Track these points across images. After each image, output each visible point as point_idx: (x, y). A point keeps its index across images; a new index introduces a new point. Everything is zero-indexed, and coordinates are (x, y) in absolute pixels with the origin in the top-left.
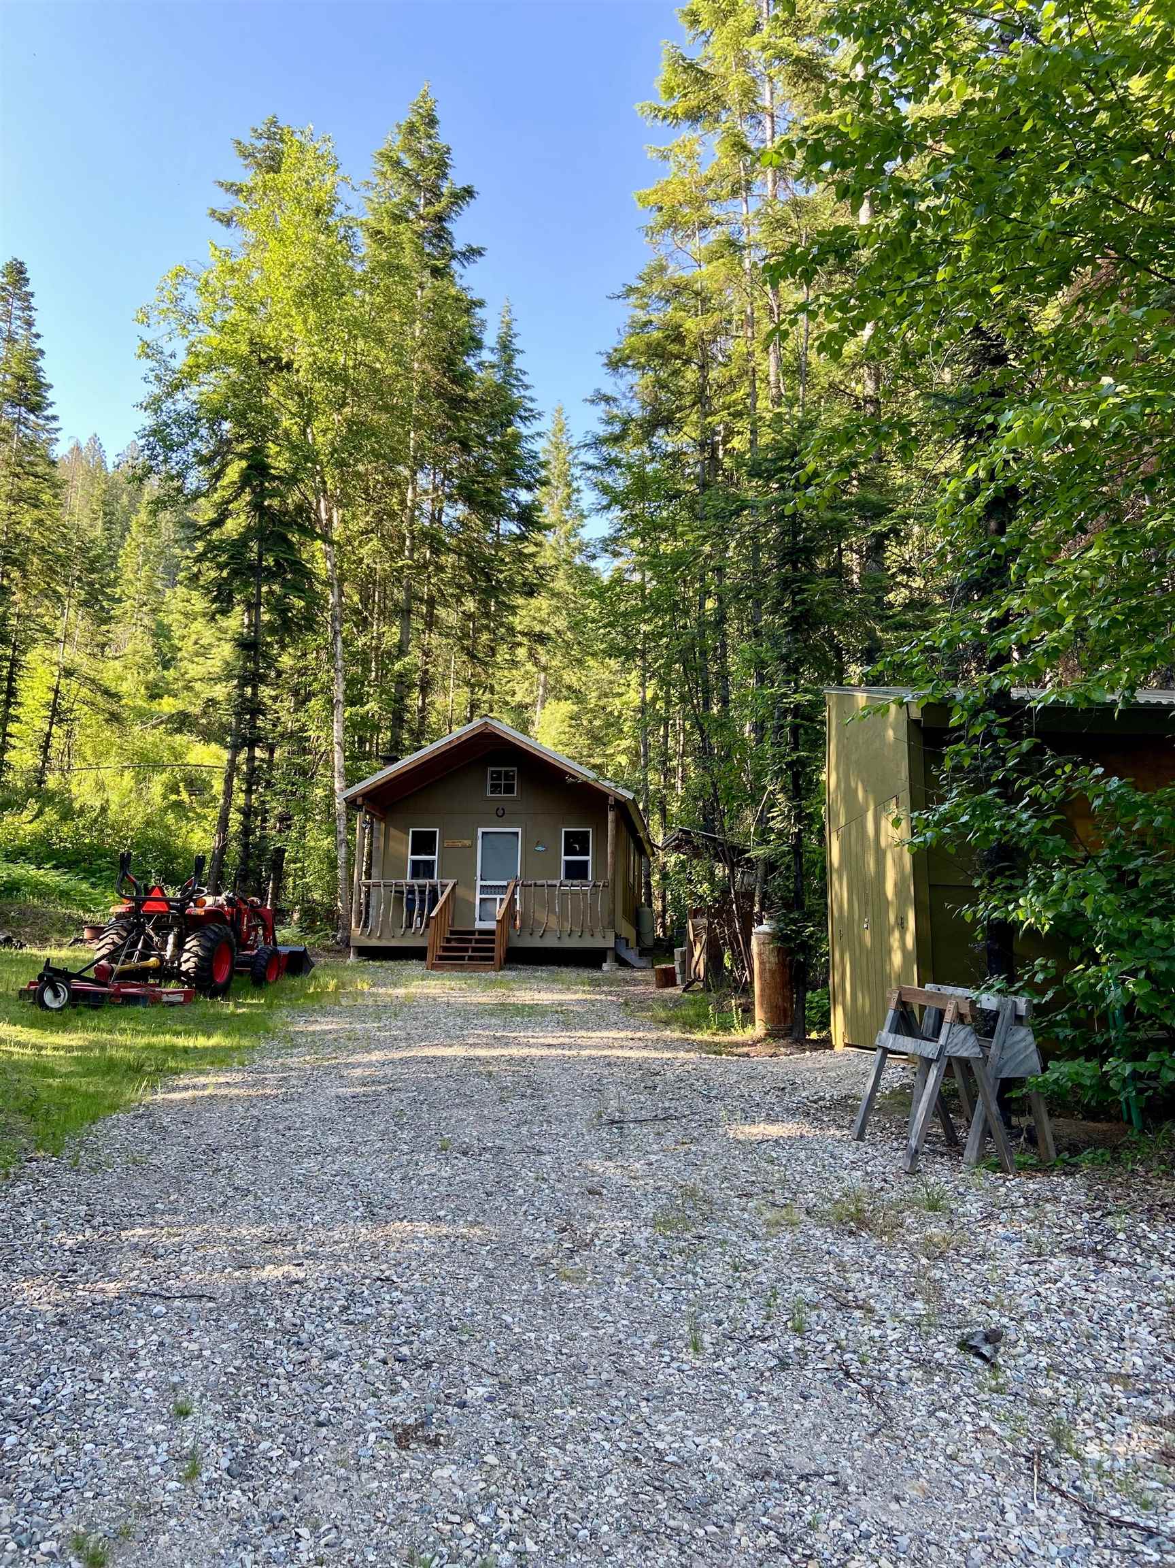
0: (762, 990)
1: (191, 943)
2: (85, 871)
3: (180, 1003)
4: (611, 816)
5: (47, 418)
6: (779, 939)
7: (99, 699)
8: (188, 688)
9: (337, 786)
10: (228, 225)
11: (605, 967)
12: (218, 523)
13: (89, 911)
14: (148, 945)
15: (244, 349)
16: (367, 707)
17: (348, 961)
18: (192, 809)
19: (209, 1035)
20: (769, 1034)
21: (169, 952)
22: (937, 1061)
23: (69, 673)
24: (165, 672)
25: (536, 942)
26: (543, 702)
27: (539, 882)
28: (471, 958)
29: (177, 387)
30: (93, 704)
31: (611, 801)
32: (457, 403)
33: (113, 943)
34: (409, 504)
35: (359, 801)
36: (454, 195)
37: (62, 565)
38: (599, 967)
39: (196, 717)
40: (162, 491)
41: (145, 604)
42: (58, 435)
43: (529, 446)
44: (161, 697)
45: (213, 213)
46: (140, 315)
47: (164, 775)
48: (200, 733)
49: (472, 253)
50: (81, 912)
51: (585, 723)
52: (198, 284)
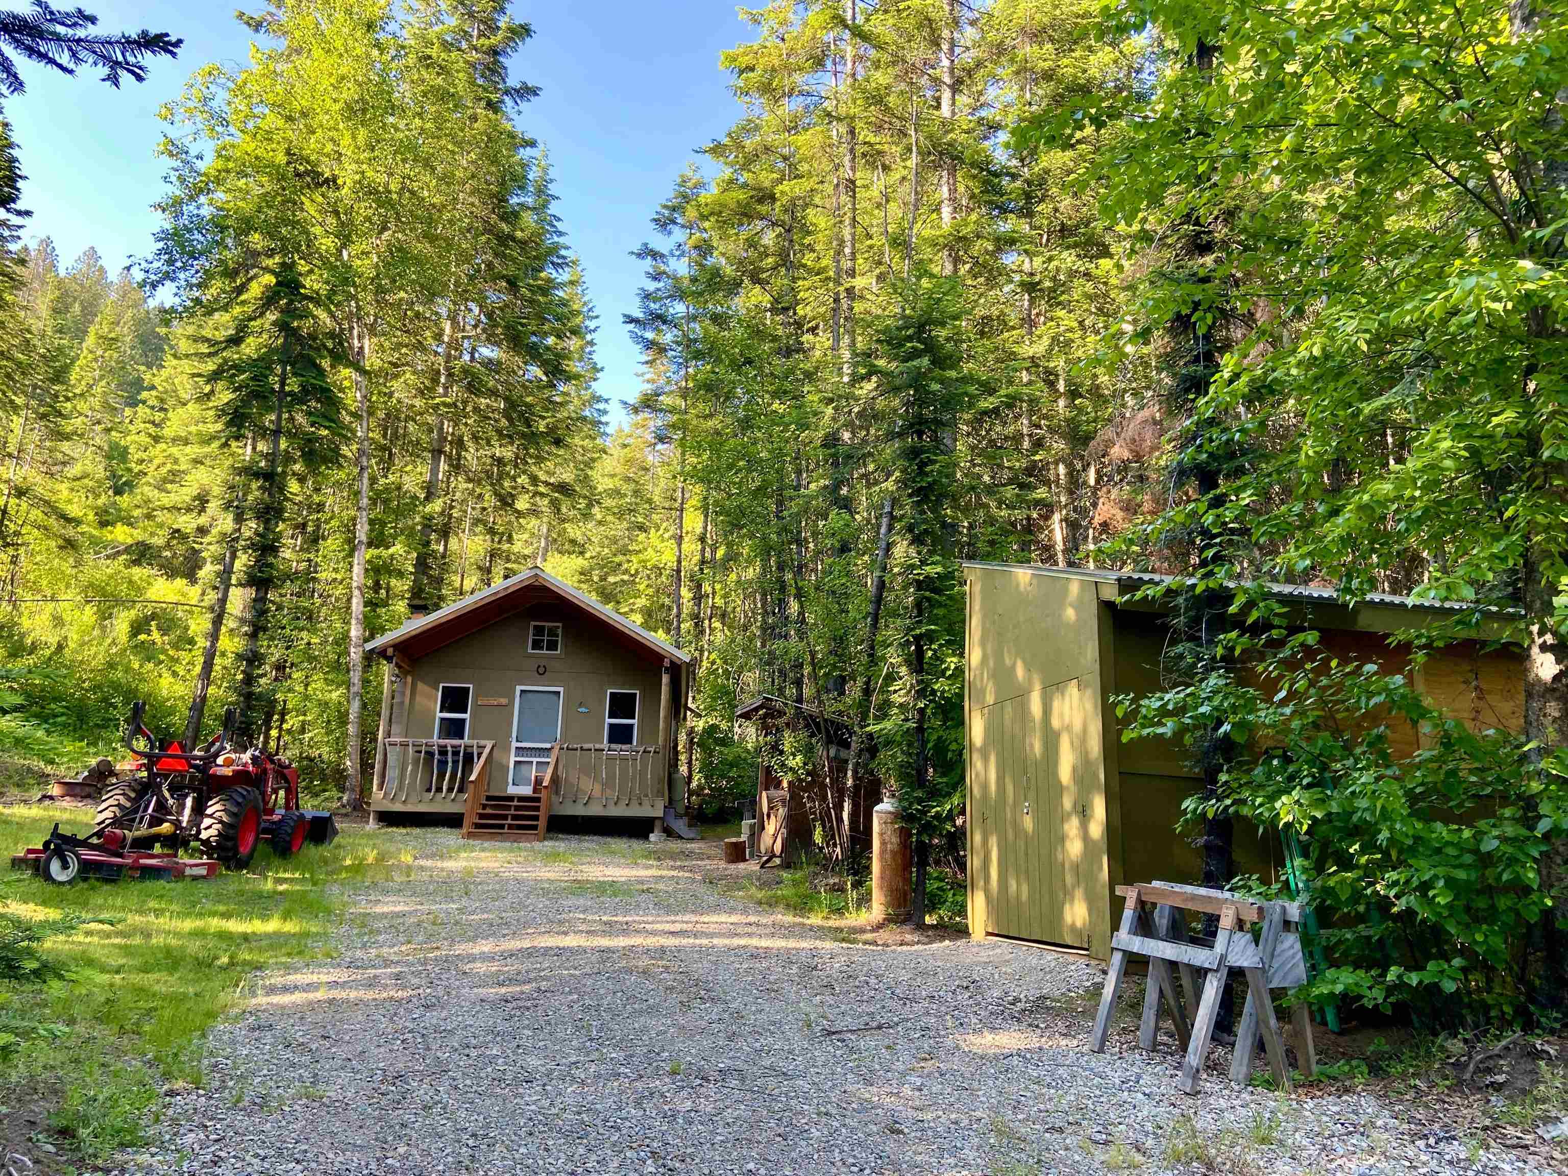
0: (883, 872)
1: (215, 807)
2: (36, 716)
3: (203, 877)
4: (665, 679)
5: (19, 213)
6: (903, 818)
7: (52, 521)
8: (149, 517)
9: (354, 633)
10: (257, 30)
11: (652, 837)
12: (235, 341)
13: (52, 762)
14: (161, 806)
15: (281, 159)
16: (391, 550)
17: (367, 828)
18: (164, 652)
19: (265, 917)
20: (889, 920)
21: (185, 818)
22: (1216, 971)
23: (20, 493)
24: (117, 498)
25: (579, 810)
26: (544, 555)
27: (586, 746)
28: (511, 827)
29: (201, 190)
30: (46, 529)
31: (667, 663)
32: (504, 240)
33: (118, 805)
34: (446, 339)
35: (390, 652)
36: (511, 30)
37: (23, 373)
38: (646, 837)
39: (160, 549)
40: (177, 300)
41: (99, 423)
42: (20, 233)
43: (561, 293)
44: (113, 524)
45: (241, 15)
46: (164, 111)
47: (133, 613)
48: (161, 567)
49: (526, 92)
50: (42, 764)
51: (596, 579)
52: (232, 86)
